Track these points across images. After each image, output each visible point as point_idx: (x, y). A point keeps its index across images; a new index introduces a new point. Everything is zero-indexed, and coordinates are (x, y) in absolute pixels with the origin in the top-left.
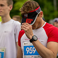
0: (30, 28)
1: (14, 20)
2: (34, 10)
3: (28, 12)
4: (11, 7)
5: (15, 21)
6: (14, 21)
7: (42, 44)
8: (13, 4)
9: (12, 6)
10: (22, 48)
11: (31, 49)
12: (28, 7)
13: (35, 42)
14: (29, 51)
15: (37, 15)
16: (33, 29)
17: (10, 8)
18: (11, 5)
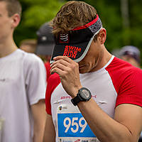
0: (73, 69)
1: (23, 52)
2: (84, 25)
3: (70, 29)
4: (16, 19)
5: (26, 54)
6: (23, 54)
7: (101, 109)
8: (20, 13)
9: (20, 17)
10: (54, 119)
11: (75, 121)
12: (71, 16)
13: (85, 104)
14: (71, 126)
15: (92, 37)
16: (81, 72)
17: (15, 21)
18: (17, 14)
